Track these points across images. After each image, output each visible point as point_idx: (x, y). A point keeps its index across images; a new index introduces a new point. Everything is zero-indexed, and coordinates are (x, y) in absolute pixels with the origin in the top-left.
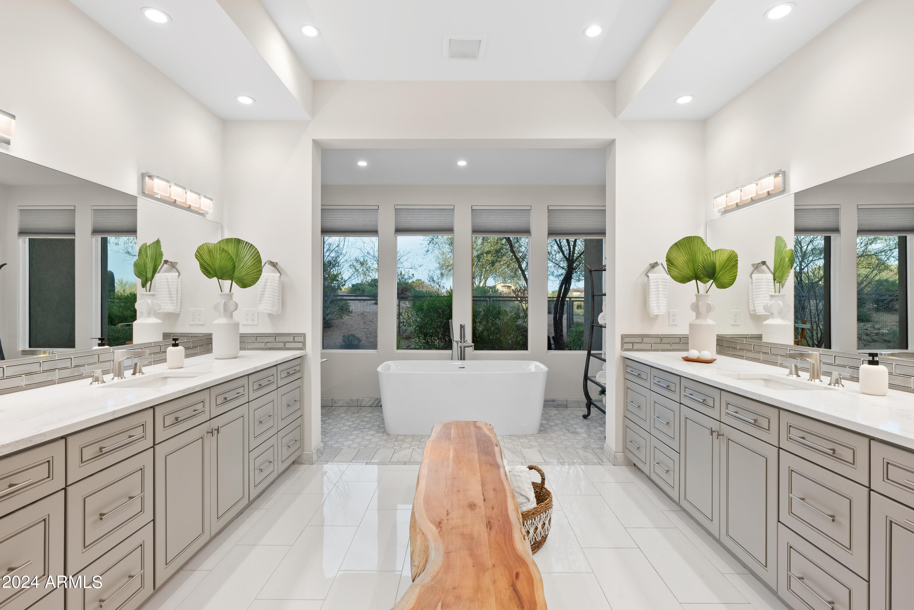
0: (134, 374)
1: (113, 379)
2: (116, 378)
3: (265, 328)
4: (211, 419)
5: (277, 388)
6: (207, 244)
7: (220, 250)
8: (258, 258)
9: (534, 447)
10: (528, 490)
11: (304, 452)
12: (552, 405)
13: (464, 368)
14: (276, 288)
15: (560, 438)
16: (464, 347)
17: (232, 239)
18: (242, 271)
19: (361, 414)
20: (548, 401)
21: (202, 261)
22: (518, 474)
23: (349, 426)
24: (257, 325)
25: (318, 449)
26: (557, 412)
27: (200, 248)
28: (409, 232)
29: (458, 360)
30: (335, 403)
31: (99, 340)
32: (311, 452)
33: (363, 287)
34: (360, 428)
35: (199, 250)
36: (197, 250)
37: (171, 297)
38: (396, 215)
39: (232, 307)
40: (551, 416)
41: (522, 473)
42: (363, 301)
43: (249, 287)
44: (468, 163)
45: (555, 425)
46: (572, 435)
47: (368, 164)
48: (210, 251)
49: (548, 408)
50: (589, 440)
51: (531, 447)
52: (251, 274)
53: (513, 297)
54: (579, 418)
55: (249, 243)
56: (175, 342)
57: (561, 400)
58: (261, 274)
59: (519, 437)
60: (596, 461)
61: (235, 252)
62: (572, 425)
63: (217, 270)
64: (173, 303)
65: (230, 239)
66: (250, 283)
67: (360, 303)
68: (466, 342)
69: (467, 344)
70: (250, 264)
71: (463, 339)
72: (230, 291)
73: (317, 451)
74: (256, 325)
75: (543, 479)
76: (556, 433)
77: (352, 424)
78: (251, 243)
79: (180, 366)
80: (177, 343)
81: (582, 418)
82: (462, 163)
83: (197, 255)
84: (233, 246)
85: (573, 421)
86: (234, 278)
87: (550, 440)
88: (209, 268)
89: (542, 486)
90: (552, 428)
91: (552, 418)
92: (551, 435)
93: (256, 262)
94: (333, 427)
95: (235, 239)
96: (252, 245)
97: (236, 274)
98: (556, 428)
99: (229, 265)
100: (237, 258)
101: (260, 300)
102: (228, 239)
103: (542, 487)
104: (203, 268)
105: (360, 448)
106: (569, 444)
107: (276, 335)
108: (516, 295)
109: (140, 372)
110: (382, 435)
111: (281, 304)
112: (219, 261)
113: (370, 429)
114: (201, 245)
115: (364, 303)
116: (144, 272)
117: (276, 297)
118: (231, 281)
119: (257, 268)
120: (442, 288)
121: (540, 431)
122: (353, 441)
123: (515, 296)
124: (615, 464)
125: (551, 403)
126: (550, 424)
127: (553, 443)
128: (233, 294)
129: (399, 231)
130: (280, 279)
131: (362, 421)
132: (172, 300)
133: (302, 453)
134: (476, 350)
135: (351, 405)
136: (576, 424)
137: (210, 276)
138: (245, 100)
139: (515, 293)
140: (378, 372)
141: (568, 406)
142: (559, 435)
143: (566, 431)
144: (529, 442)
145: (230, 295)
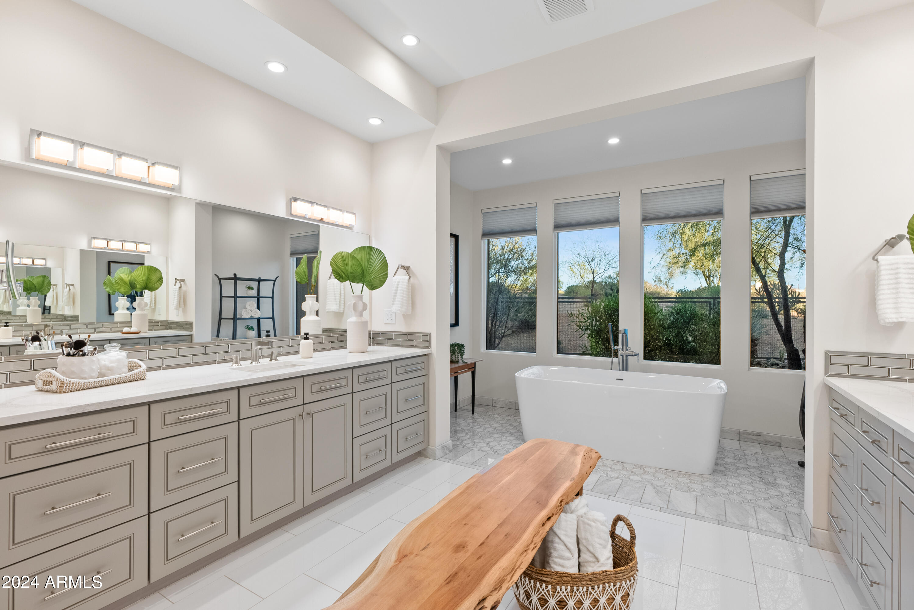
0: (271, 360)
1: (251, 363)
2: (254, 363)
3: (400, 327)
4: (304, 404)
5: (392, 383)
6: (341, 253)
7: (351, 257)
8: (385, 263)
9: (694, 491)
10: (598, 546)
11: (429, 447)
12: (756, 440)
13: (622, 380)
14: (405, 290)
15: (741, 486)
16: (627, 356)
17: (365, 247)
18: (371, 275)
19: (514, 417)
20: (749, 434)
21: (336, 267)
22: (589, 522)
23: (495, 428)
24: (395, 324)
25: (444, 446)
26: (759, 451)
27: (335, 257)
28: (569, 228)
29: (620, 370)
30: (495, 403)
31: (266, 332)
32: (434, 448)
33: (577, 289)
34: (504, 431)
35: (334, 258)
36: (333, 258)
37: (336, 299)
38: (555, 210)
39: (360, 308)
40: (745, 455)
41: (595, 522)
42: (573, 303)
43: (377, 289)
44: (621, 140)
45: (744, 468)
46: (763, 487)
47: (513, 161)
48: (343, 259)
49: (748, 443)
50: (789, 498)
51: (689, 490)
52: (378, 277)
53: (757, 298)
54: (793, 465)
55: (379, 250)
56: (306, 336)
57: (771, 436)
58: (387, 277)
59: (679, 474)
60: (780, 530)
61: (367, 258)
62: (773, 472)
63: (349, 274)
64: (336, 304)
65: (364, 247)
66: (377, 286)
67: (570, 305)
68: (629, 350)
69: (629, 353)
70: (378, 269)
71: (624, 347)
72: (361, 293)
73: (443, 447)
74: (393, 324)
75: (633, 538)
76: (740, 479)
77: (499, 427)
78: (380, 249)
79: (310, 357)
80: (308, 337)
81: (797, 465)
82: (614, 141)
83: (332, 263)
84: (365, 253)
85: (779, 467)
86: (365, 281)
87: (724, 486)
88: (342, 274)
89: (631, 546)
90: (738, 471)
91: (746, 457)
92: (730, 480)
93: (383, 266)
94: (479, 427)
95: (367, 246)
96: (381, 251)
97: (367, 278)
98: (744, 472)
99: (359, 270)
100: (368, 263)
101: (393, 301)
102: (362, 247)
103: (631, 548)
104: (336, 273)
105: (489, 452)
106: (750, 497)
107: (409, 334)
108: (761, 296)
109: (276, 360)
110: (519, 442)
111: (411, 305)
112: (351, 267)
113: (512, 434)
114: (336, 253)
115: (574, 305)
116: (304, 279)
117: (404, 298)
118: (362, 284)
119: (384, 272)
120: (670, 288)
121: (714, 471)
122: (488, 444)
123: (759, 296)
124: (812, 545)
125: (755, 437)
126: (738, 465)
127: (725, 492)
128: (363, 296)
129: (558, 227)
130: (408, 281)
131: (510, 425)
132: (336, 302)
133: (427, 447)
134: (647, 359)
135: (510, 407)
136: (783, 472)
137: (342, 280)
138: (375, 122)
139: (760, 292)
140: (515, 376)
141: (783, 444)
142: (742, 482)
143: (758, 479)
144: (690, 483)
145: (360, 297)
